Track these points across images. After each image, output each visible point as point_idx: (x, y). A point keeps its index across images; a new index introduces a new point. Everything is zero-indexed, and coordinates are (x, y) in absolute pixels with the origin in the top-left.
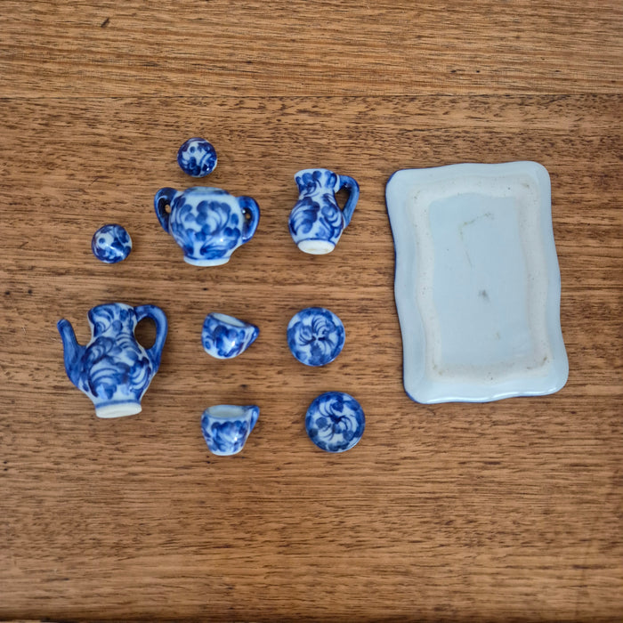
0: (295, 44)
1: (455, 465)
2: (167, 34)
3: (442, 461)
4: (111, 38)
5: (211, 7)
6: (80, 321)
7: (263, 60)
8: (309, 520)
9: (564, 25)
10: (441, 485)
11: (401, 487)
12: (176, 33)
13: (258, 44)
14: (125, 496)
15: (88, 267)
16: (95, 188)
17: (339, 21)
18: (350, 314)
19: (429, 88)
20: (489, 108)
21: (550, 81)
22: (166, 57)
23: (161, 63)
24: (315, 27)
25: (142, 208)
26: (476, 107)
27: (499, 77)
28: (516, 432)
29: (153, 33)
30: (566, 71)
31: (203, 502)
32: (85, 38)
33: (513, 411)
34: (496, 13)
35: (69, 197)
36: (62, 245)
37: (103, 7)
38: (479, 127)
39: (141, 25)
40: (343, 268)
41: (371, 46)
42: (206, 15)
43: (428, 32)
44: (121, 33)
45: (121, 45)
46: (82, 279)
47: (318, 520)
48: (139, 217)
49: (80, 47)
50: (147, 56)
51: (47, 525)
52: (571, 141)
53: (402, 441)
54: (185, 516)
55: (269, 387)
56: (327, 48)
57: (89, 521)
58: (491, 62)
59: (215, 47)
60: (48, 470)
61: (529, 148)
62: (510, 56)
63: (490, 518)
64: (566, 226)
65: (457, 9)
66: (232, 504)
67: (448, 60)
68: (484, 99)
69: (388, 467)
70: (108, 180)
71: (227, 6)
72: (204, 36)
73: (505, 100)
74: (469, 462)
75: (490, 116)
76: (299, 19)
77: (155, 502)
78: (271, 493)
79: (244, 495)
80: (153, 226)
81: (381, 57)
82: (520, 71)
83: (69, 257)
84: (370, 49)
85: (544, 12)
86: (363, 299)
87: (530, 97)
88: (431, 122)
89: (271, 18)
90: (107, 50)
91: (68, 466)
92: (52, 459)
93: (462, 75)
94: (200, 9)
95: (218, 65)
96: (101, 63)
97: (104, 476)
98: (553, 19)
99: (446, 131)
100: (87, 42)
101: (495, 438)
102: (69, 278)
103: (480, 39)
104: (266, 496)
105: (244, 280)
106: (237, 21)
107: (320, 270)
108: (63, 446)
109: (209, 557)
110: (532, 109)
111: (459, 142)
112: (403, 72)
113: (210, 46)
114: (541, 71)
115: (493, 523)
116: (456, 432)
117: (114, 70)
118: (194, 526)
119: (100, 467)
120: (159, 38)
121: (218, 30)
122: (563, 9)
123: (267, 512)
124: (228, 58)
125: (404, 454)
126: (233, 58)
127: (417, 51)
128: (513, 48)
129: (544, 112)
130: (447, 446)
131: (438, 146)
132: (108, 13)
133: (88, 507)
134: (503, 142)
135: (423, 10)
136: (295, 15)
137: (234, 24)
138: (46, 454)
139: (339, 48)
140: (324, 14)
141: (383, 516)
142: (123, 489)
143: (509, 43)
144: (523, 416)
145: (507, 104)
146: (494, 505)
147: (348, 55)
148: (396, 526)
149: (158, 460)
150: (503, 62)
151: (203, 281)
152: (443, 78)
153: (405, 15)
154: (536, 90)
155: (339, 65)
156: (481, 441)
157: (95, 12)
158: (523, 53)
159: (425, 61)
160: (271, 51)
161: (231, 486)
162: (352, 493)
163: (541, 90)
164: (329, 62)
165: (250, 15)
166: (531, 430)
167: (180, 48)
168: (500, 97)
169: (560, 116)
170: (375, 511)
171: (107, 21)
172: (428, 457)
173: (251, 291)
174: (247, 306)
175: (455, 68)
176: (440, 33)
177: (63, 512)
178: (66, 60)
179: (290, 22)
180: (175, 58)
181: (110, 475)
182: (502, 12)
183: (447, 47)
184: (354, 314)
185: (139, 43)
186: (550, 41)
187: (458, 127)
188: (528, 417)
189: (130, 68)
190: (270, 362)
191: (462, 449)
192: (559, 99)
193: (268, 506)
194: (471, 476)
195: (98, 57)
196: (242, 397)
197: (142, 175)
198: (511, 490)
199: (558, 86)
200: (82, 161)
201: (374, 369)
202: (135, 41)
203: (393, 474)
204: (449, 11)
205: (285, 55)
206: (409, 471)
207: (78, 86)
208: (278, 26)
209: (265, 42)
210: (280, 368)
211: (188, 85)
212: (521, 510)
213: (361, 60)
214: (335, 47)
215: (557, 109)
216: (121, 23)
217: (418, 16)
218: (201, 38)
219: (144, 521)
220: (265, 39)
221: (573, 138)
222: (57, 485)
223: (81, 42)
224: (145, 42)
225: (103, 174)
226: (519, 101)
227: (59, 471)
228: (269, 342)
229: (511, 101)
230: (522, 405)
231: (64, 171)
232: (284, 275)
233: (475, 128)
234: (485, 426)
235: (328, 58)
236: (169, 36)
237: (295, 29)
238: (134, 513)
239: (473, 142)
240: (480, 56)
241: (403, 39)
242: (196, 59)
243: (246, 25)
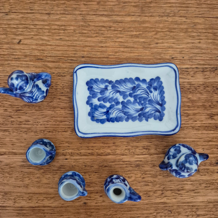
0: (103, 48)
2: (47, 45)
4: (22, 48)
5: (65, 33)
6: (11, 176)
7: (89, 56)
12: (51, 45)
13: (86, 49)
15: (14, 151)
16: (17, 115)
17: (122, 37)
18: (132, 168)
20: (189, 73)
21: (214, 61)
22: (46, 56)
23: (44, 58)
24: (111, 41)
25: (37, 123)
26: (183, 73)
27: (193, 60)
29: (40, 45)
32: (11, 49)
33: (207, 209)
34: (190, 32)
35: (5, 120)
36: (2, 141)
37: (18, 35)
38: (185, 82)
39: (35, 42)
40: (128, 147)
41: (136, 48)
42: (63, 37)
43: (161, 41)
44: (26, 46)
45: (26, 51)
46: (11, 157)
48: (36, 128)
49: (8, 53)
50: (38, 56)
55: (96, 203)
56: (117, 50)
58: (189, 53)
59: (68, 51)
62: (197, 50)
65: (173, 31)
67: (170, 53)
68: (186, 70)
70: (22, 111)
71: (72, 33)
72: (63, 46)
73: (195, 70)
75: (189, 77)
76: (104, 37)
80: (42, 131)
81: (141, 53)
82: (201, 57)
83: (5, 147)
84: (136, 49)
85: (210, 31)
86: (137, 161)
87: (206, 68)
89: (92, 37)
90: (20, 54)
93: (176, 59)
94: (61, 34)
95: (69, 58)
96: (18, 59)
98: (214, 34)
100: (11, 51)
102: (6, 156)
103: (184, 43)
105: (84, 154)
106: (76, 39)
107: (117, 148)
110: (208, 73)
112: (150, 59)
113: (66, 51)
114: (210, 57)
117: (24, 62)
120: (43, 48)
121: (69, 43)
124: (73, 55)
126: (76, 55)
127: (156, 50)
128: (198, 47)
129: (213, 75)
132: (20, 37)
134: (196, 88)
135: (158, 32)
136: (103, 36)
137: (76, 41)
139: (122, 49)
140: (115, 35)
143: (196, 45)
144: (210, 211)
145: (197, 72)
147: (126, 52)
150: (194, 53)
151: (65, 155)
153: (151, 34)
154: (209, 65)
155: (123, 57)
157: (15, 37)
158: (202, 49)
159: (160, 54)
160: (92, 51)
163: (211, 65)
164: (118, 56)
165: (83, 36)
167: (52, 52)
168: (193, 68)
171: (20, 41)
173: (86, 159)
174: (85, 166)
175: (173, 57)
176: (166, 41)
178: (2, 59)
179: (100, 39)
180: (50, 56)
182: (192, 31)
183: (169, 47)
184: (133, 168)
185: (34, 50)
186: (214, 44)
188: (213, 211)
189: (30, 61)
190: (96, 191)
195: (17, 57)
196: (84, 208)
197: (37, 108)
200: (10, 103)
201: (143, 193)
202: (33, 49)
204: (169, 32)
205: (99, 53)
207: (8, 70)
208: (96, 40)
209: (90, 48)
210: (101, 194)
211: (56, 68)
213: (132, 54)
214: (120, 49)
216: (26, 42)
217: (156, 34)
218: (61, 47)
220: (90, 46)
223: (9, 51)
224: (37, 50)
225: (20, 109)
226: (202, 70)
228: (95, 182)
229: (198, 70)
230: (210, 207)
231: (2, 108)
232: (101, 151)
233: (183, 82)
234: (194, 217)
235: (117, 54)
236: (48, 47)
237: (103, 42)
239: (182, 89)
240: (184, 51)
241: (150, 45)
242: (59, 56)
243: (81, 41)
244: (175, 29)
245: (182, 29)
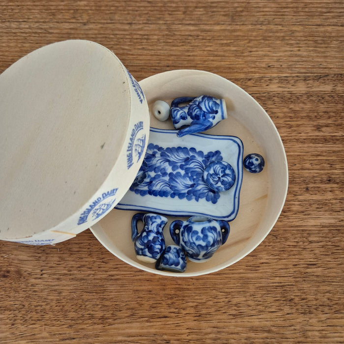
0: (190, 57)
1: (291, 266)
3: (283, 264)
5: (148, 42)
7: (175, 65)
8: (210, 300)
9: (321, 44)
10: (285, 278)
11: (261, 280)
12: (132, 55)
13: (172, 58)
14: (107, 288)
17: (211, 46)
19: (257, 74)
20: (288, 82)
21: (318, 69)
24: (199, 49)
26: (282, 82)
27: (292, 68)
28: (323, 247)
29: (121, 55)
30: (325, 64)
31: (151, 291)
33: (321, 235)
34: (287, 40)
38: (285, 91)
41: (227, 57)
42: (146, 46)
43: (254, 49)
47: (216, 300)
51: (63, 306)
52: (332, 96)
53: (260, 253)
54: (141, 299)
56: (206, 58)
57: (87, 303)
58: (287, 62)
59: (151, 60)
60: (65, 274)
61: (311, 100)
62: (296, 58)
63: (314, 296)
64: (336, 137)
65: (268, 39)
66: (166, 292)
67: (266, 61)
68: (286, 78)
69: (254, 268)
71: (156, 42)
72: (146, 55)
73: (296, 78)
74: (299, 264)
75: (290, 86)
76: (192, 46)
77: (124, 291)
78: (189, 285)
79: (173, 286)
81: (232, 61)
82: (302, 65)
84: (227, 58)
85: (311, 38)
87: (309, 77)
88: (260, 89)
89: (178, 46)
91: (75, 272)
92: (67, 269)
93: (273, 68)
94: (143, 44)
95: (153, 68)
97: (96, 277)
98: (316, 41)
99: (268, 94)
101: (312, 251)
103: (281, 52)
104: (185, 287)
106: (161, 48)
108: (73, 261)
109: (155, 324)
110: (311, 82)
111: (275, 99)
112: (244, 68)
113: (149, 60)
114: (312, 64)
115: (317, 300)
116: (290, 248)
118: (146, 305)
119: (93, 272)
121: (153, 52)
122: (319, 37)
123: (186, 296)
124: (157, 65)
125: (262, 261)
126: (160, 65)
127: (250, 58)
128: (297, 55)
129: (316, 83)
130: (285, 256)
131: (265, 101)
133: (87, 295)
134: (298, 98)
135: (252, 40)
136: (189, 44)
137: (160, 50)
138: (64, 265)
139: (212, 58)
140: (203, 43)
141: (253, 297)
142: (106, 284)
143: (295, 53)
144: (326, 237)
145: (297, 80)
146: (316, 289)
147: (216, 61)
148: (260, 303)
149: (125, 267)
150: (293, 61)
152: (264, 69)
153: (243, 42)
154: (311, 73)
155: (212, 66)
156: (304, 252)
158: (302, 57)
159: (255, 62)
160: (178, 61)
161: (166, 282)
162: (235, 284)
163: (314, 73)
165: (167, 45)
166: (331, 246)
167: (134, 61)
168: (293, 77)
169: (326, 84)
170: (248, 294)
172: (276, 262)
175: (270, 65)
176: (261, 49)
177: (72, 299)
179: (186, 48)
180: (132, 66)
181: (99, 277)
182: (290, 39)
183: (265, 56)
186: (315, 51)
187: (274, 91)
188: (329, 238)
191: (294, 257)
192: (323, 77)
193: (187, 293)
194: (301, 273)
198: (324, 280)
199: (321, 71)
203: (257, 273)
204: (264, 40)
205: (185, 62)
206: (265, 270)
208: (182, 49)
209: (175, 57)
212: (332, 292)
213: (222, 63)
214: (209, 58)
215: (323, 81)
217: (249, 42)
218: (144, 57)
219: (118, 303)
221: (333, 95)
222: (70, 283)
226: (304, 79)
227: (70, 275)
229: (299, 79)
230: (325, 232)
233: (283, 92)
234: (306, 244)
235: (206, 63)
236: (128, 56)
237: (190, 51)
238: (112, 298)
239: (282, 98)
240: (282, 59)
241: (243, 53)
242: (142, 66)
243: (166, 50)
244: (270, 37)
245: (279, 37)
